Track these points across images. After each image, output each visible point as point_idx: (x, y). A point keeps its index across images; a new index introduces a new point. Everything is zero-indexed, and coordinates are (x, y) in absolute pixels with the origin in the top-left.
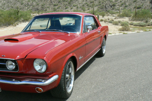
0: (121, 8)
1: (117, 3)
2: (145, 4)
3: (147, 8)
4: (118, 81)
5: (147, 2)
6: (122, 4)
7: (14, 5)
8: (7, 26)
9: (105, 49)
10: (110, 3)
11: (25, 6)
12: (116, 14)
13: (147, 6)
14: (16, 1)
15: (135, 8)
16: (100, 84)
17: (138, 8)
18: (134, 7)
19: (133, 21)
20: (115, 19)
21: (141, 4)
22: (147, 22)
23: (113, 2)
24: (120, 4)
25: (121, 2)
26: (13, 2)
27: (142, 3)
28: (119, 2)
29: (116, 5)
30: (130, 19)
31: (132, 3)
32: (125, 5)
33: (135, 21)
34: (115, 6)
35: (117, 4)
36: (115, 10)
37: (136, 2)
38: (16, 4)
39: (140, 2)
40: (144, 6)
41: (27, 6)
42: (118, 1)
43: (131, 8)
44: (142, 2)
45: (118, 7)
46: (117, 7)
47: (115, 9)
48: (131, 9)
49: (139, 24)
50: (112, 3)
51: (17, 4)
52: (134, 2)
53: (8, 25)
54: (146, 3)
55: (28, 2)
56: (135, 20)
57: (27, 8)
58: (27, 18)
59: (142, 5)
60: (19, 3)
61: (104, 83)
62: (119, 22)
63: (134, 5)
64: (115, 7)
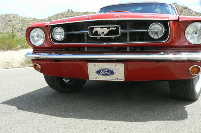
7: (3, 30)
8: (5, 50)
11: (18, 31)
14: (6, 25)
26: (2, 26)
38: (6, 29)
41: (20, 32)
51: (8, 28)
53: (7, 49)
55: (22, 26)
57: (20, 34)
58: (25, 45)
60: (9, 27)
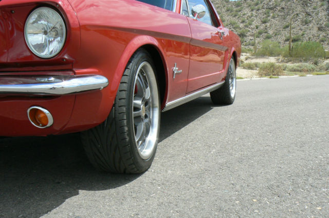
0: (257, 40)
1: (249, 31)
2: (308, 31)
3: (313, 41)
4: (280, 141)
5: (313, 27)
6: (260, 33)
9: (234, 87)
10: (233, 29)
12: (247, 53)
13: (312, 37)
15: (287, 40)
16: (232, 147)
17: (294, 41)
18: (284, 38)
19: (287, 62)
20: (246, 59)
21: (301, 33)
22: (316, 63)
23: (240, 29)
24: (255, 32)
25: (257, 28)
27: (301, 30)
28: (253, 29)
29: (248, 35)
30: (278, 60)
31: (280, 31)
32: (266, 34)
33: (290, 63)
34: (246, 36)
35: (249, 33)
36: (246, 45)
37: (289, 28)
39: (298, 28)
40: (305, 35)
42: (252, 26)
43: (280, 41)
44: (303, 28)
45: (252, 38)
46: (248, 39)
47: (244, 43)
48: (279, 43)
49: (300, 67)
50: (237, 29)
52: (284, 28)
54: (310, 30)
56: (290, 61)
59: (303, 35)
61: (244, 145)
62: (256, 65)
63: (286, 34)
64: (245, 39)
